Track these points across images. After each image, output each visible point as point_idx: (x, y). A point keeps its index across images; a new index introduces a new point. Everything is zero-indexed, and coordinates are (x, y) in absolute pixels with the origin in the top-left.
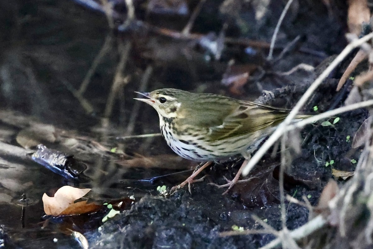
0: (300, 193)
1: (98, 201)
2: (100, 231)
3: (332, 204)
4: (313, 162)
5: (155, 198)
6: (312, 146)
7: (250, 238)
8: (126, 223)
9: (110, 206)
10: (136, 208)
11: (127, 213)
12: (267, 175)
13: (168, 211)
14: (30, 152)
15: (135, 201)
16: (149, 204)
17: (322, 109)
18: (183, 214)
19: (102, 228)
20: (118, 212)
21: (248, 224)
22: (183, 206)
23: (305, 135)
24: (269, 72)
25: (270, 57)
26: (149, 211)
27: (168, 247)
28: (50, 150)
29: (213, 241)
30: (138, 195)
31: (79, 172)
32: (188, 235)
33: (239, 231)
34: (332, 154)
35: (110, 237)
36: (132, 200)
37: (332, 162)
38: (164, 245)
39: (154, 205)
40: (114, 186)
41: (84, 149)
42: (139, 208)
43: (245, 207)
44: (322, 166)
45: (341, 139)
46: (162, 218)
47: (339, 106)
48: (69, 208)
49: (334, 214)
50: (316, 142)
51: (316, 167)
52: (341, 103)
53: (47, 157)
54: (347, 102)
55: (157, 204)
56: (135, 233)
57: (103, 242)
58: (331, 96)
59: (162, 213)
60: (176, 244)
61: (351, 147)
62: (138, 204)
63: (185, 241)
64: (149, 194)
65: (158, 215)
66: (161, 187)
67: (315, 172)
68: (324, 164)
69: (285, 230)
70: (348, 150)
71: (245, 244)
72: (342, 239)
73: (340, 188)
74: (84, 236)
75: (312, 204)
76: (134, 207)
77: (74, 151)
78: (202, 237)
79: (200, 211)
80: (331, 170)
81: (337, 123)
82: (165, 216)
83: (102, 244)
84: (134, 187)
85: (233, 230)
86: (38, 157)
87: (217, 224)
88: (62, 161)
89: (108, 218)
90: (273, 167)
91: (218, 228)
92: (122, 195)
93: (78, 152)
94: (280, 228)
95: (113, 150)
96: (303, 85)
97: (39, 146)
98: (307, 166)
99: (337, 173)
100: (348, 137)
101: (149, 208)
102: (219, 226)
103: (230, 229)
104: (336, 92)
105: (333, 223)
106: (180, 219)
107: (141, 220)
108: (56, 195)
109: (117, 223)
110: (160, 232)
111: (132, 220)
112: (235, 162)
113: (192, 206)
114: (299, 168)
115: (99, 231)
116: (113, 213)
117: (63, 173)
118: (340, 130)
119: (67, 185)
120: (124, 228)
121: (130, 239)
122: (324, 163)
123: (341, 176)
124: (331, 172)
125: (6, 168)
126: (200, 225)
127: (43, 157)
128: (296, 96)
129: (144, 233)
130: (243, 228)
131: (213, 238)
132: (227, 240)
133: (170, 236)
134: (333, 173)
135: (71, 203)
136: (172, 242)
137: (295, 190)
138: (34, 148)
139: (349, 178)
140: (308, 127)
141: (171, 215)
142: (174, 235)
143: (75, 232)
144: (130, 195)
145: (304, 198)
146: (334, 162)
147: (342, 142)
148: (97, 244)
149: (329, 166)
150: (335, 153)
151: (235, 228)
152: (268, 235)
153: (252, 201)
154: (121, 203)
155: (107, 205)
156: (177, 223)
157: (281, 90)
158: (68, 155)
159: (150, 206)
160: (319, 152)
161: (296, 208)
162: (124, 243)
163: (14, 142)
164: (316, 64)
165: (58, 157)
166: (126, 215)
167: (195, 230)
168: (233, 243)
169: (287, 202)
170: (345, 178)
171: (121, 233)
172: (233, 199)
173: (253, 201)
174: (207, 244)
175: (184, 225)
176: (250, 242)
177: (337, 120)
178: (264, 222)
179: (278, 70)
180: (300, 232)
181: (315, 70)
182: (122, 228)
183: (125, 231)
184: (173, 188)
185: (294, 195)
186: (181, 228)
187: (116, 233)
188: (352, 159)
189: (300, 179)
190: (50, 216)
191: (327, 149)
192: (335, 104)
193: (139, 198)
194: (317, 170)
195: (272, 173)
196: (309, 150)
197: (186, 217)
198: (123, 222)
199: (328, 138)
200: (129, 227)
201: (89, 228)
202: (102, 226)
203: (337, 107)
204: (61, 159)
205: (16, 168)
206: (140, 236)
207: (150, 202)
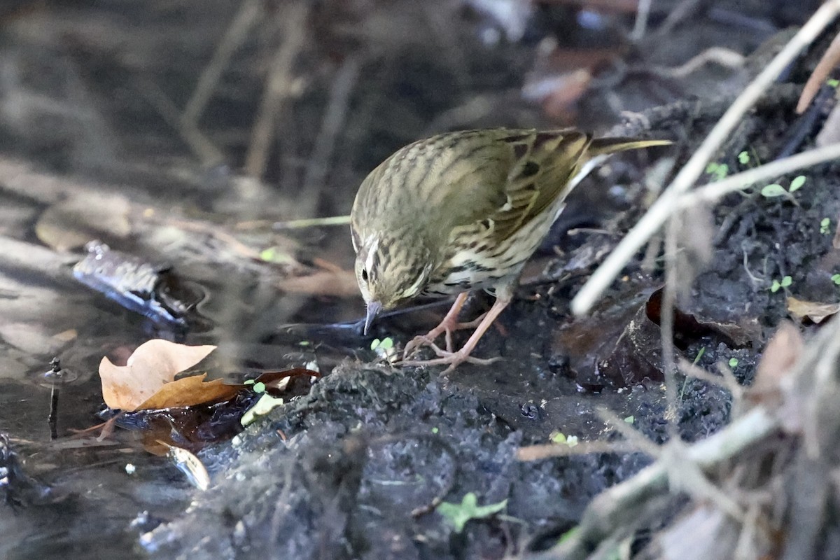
0: (710, 355)
1: (232, 375)
2: (237, 447)
3: (787, 382)
4: (741, 280)
5: (367, 366)
6: (738, 243)
7: (594, 463)
8: (298, 427)
9: (260, 387)
10: (323, 392)
11: (301, 403)
12: (631, 312)
13: (397, 397)
14: (69, 259)
15: (319, 375)
16: (352, 382)
17: (764, 156)
18: (435, 407)
19: (241, 438)
20: (280, 401)
21: (587, 428)
22: (432, 387)
23: (723, 217)
24: (638, 68)
25: (638, 33)
26: (352, 398)
27: (398, 483)
28: (117, 255)
29: (504, 469)
30: (326, 360)
31: (187, 306)
32: (444, 455)
33: (567, 445)
34: (787, 264)
35: (259, 461)
36: (311, 373)
37: (787, 281)
38: (389, 478)
39: (364, 384)
40: (270, 339)
41: (197, 252)
42: (330, 392)
43: (580, 388)
44: (763, 291)
45: (808, 227)
46: (384, 416)
47: (804, 148)
48: (162, 393)
49: (792, 404)
50: (749, 233)
51: (748, 293)
52: (809, 141)
53: (111, 273)
54: (822, 138)
55: (371, 382)
56: (319, 451)
57: (243, 472)
58: (783, 126)
59: (383, 403)
60: (418, 476)
61: (832, 244)
62: (327, 381)
63: (437, 470)
64: (353, 357)
65: (374, 407)
66: (381, 340)
67: (748, 305)
68: (767, 286)
69: (676, 443)
70: (824, 253)
71: (580, 475)
72: (811, 465)
73: (806, 342)
74: (199, 457)
75: (741, 380)
76: (318, 389)
77: (173, 256)
78: (480, 458)
79: (474, 399)
80: (784, 299)
81: (800, 189)
82: (391, 409)
83: (240, 477)
84: (316, 343)
85: (551, 442)
86: (88, 271)
87: (513, 430)
88: (146, 279)
89: (255, 415)
90: (648, 293)
91: (515, 439)
92: (288, 361)
93: (182, 259)
94: (664, 439)
95: (267, 255)
96: (717, 99)
97: (92, 246)
98: (726, 289)
99: (800, 308)
100: (825, 223)
101: (354, 392)
102: (520, 432)
103: (546, 441)
104: (797, 116)
105: (790, 425)
106: (426, 417)
107: (333, 420)
108: (131, 361)
109: (276, 426)
110: (377, 449)
111: (312, 421)
112: (556, 282)
113: (454, 386)
114: (708, 294)
115: (233, 446)
116: (266, 404)
117: (147, 308)
118: (806, 206)
119: (158, 337)
120: (293, 440)
121: (307, 465)
122: (769, 282)
123: (807, 313)
124: (784, 304)
125: (13, 297)
126: (474, 431)
127: (101, 272)
128: (701, 126)
129: (341, 450)
130: (575, 438)
131: (504, 460)
132: (538, 466)
133: (402, 456)
134: (788, 306)
135: (166, 380)
136: (407, 471)
137: (701, 348)
138: (80, 250)
139: (827, 320)
140: (731, 200)
141: (405, 407)
142: (413, 455)
143: (177, 450)
144: (308, 361)
145: (721, 366)
146: (793, 280)
147: (810, 235)
148: (230, 477)
149: (781, 290)
150: (795, 260)
151: (558, 437)
152: (636, 454)
153: (597, 372)
154: (286, 380)
155: (251, 386)
156: (419, 427)
157: (664, 111)
158: (160, 268)
159: (354, 387)
160: (755, 257)
161: (701, 391)
162: (294, 476)
163: (31, 237)
164: (748, 50)
165: (136, 271)
166: (299, 407)
167: (462, 443)
168: (552, 474)
169: (680, 377)
170: (817, 319)
171: (285, 451)
172: (554, 369)
173: (601, 374)
174: (490, 475)
175: (435, 430)
176: (593, 471)
177: (798, 182)
178: (624, 424)
179: (658, 62)
180: (712, 448)
181: (747, 65)
182: (288, 439)
183: (297, 446)
184: (410, 344)
185: (697, 360)
186: (428, 438)
187: (273, 451)
188: (834, 274)
189: (710, 321)
190: (117, 411)
191: (776, 251)
192: (793, 145)
193: (330, 368)
194: (751, 300)
195: (643, 307)
196: (731, 253)
197: (441, 413)
198: (290, 423)
199: (776, 223)
200: (305, 437)
201: (210, 440)
202: (241, 435)
203: (799, 150)
204: (143, 277)
205: (37, 299)
206: (333, 457)
207: (355, 376)
